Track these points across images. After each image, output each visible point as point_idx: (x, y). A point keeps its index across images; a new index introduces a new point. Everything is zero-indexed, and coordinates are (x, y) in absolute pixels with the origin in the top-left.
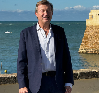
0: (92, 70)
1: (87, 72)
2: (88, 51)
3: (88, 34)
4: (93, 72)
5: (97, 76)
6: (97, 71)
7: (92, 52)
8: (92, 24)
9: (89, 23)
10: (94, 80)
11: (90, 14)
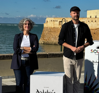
0: (45, 53)
1: (42, 54)
2: (45, 43)
3: (45, 32)
4: (46, 54)
5: (48, 56)
6: (48, 54)
7: (47, 43)
8: (47, 26)
9: (45, 25)
10: (46, 59)
11: (46, 20)
